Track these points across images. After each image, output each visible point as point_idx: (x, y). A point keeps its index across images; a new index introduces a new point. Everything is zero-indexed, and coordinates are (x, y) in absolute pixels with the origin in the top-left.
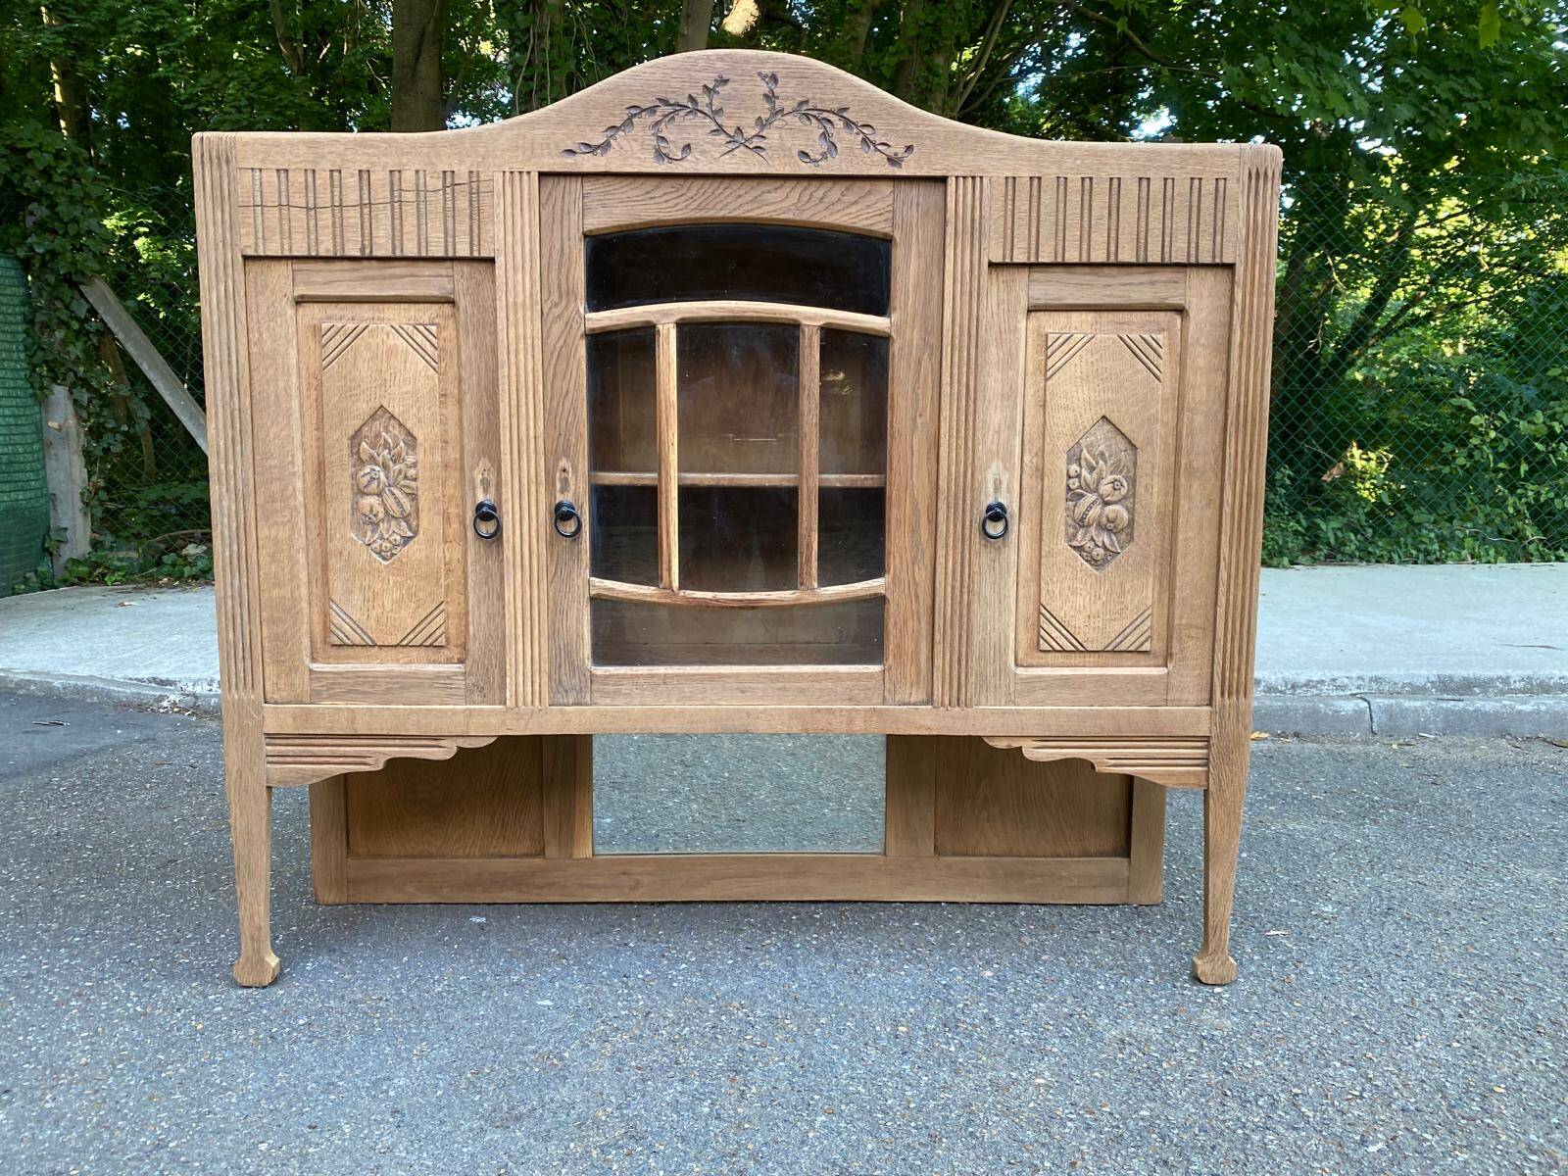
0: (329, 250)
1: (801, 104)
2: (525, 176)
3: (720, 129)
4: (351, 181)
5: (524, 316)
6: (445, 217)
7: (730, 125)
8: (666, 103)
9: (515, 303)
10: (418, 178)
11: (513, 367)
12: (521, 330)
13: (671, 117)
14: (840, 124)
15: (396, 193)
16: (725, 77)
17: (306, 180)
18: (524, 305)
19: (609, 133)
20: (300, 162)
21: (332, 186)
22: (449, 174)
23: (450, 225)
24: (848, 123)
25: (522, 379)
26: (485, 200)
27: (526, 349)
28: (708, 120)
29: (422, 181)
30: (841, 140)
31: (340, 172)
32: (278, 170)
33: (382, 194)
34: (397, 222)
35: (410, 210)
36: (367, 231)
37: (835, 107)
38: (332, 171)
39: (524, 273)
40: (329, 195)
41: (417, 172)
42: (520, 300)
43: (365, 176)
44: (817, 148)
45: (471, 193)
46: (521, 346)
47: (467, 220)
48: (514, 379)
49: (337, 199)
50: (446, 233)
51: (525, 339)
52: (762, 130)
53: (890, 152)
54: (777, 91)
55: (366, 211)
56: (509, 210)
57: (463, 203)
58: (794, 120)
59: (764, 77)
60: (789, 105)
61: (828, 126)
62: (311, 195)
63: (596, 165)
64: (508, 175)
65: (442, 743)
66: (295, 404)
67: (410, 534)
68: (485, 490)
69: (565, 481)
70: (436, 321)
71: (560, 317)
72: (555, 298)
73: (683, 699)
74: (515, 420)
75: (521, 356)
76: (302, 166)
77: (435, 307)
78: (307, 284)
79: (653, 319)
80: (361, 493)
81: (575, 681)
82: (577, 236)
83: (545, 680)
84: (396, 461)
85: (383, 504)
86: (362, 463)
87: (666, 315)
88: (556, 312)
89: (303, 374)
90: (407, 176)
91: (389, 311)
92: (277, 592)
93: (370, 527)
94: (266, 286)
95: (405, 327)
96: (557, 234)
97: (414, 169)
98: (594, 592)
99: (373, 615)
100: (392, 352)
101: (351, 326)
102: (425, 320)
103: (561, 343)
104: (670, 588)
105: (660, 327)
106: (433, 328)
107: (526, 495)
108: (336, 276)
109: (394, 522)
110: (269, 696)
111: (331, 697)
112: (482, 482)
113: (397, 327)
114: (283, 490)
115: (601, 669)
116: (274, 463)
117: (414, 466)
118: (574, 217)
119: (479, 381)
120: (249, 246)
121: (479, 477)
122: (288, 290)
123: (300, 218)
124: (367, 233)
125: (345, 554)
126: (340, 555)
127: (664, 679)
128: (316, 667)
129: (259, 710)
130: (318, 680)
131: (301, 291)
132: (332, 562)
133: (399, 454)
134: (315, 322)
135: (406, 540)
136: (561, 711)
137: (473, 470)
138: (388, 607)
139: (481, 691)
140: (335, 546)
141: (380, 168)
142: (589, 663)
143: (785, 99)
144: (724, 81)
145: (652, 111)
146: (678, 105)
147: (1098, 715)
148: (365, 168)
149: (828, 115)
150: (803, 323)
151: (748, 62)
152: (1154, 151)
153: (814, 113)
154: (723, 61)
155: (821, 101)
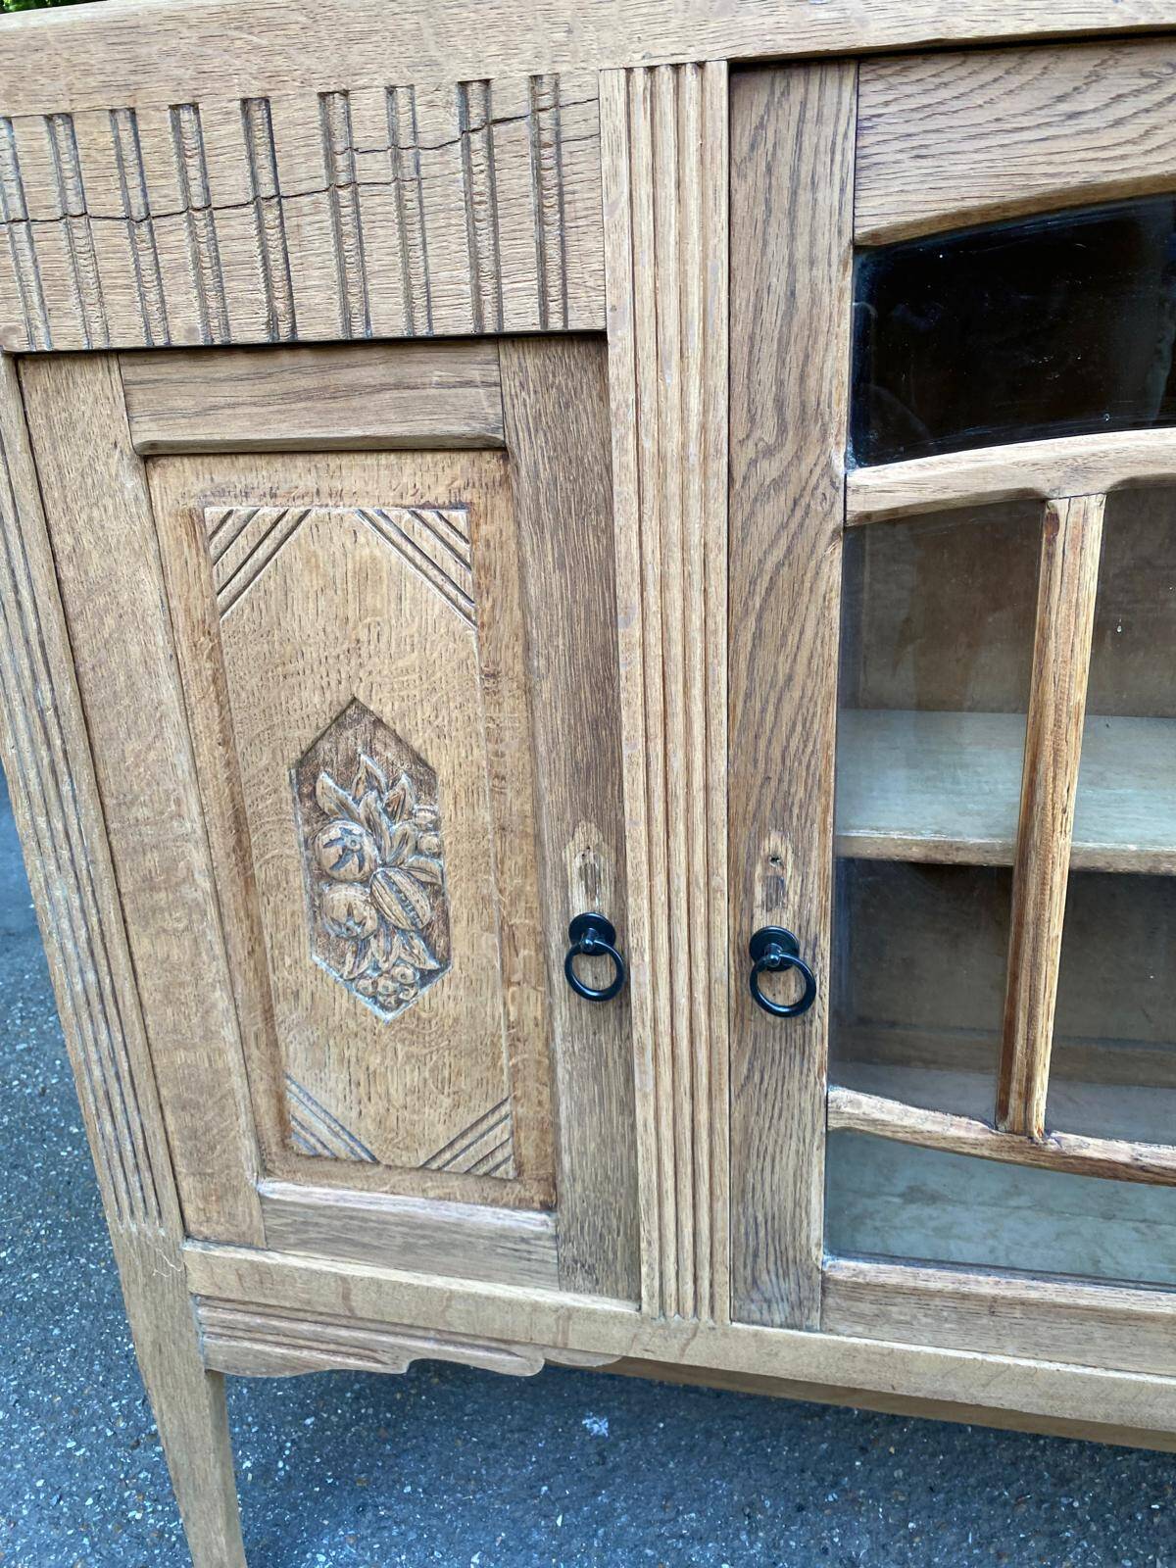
0: (191, 331)
2: (690, 77)
4: (226, 134)
5: (684, 487)
6: (472, 220)
9: (661, 456)
10: (392, 111)
11: (655, 622)
12: (675, 525)
15: (341, 162)
17: (117, 140)
18: (684, 458)
20: (97, 91)
21: (181, 153)
22: (475, 89)
23: (485, 242)
25: (677, 650)
26: (578, 161)
27: (686, 577)
29: (405, 119)
31: (196, 110)
32: (49, 118)
33: (304, 168)
34: (350, 243)
35: (379, 205)
36: (278, 274)
38: (175, 108)
39: (684, 371)
40: (176, 179)
41: (391, 91)
42: (672, 447)
43: (258, 115)
45: (538, 145)
46: (675, 568)
47: (530, 224)
48: (655, 651)
49: (196, 188)
50: (475, 267)
51: (684, 547)
55: (271, 216)
56: (644, 190)
57: (516, 178)
62: (134, 181)
64: (640, 77)
65: (514, 1349)
66: (168, 692)
67: (432, 965)
68: (591, 892)
69: (776, 886)
70: (466, 496)
71: (778, 484)
72: (767, 432)
73: (1037, 1349)
74: (657, 747)
75: (675, 594)
76: (100, 100)
77: (463, 460)
78: (156, 416)
79: (1040, 483)
80: (324, 876)
81: (788, 1286)
82: (841, 248)
83: (723, 1276)
84: (392, 816)
85: (374, 901)
86: (323, 817)
87: (1081, 469)
88: (770, 469)
89: (180, 621)
90: (368, 105)
91: (354, 472)
92: (181, 1056)
93: (349, 948)
94: (71, 425)
95: (393, 513)
96: (778, 249)
97: (381, 81)
98: (834, 1124)
99: (371, 1109)
100: (366, 575)
101: (269, 512)
102: (440, 494)
103: (778, 553)
104: (1025, 1130)
105: (1060, 506)
106: (459, 517)
107: (681, 912)
108: (224, 393)
109: (397, 940)
110: (192, 1227)
111: (303, 1244)
112: (584, 872)
113: (370, 512)
114: (169, 869)
115: (845, 1269)
116: (142, 813)
117: (436, 826)
118: (828, 196)
119: (572, 650)
120: (13, 330)
121: (578, 862)
122: (120, 430)
123: (117, 250)
124: (279, 278)
125: (305, 996)
126: (296, 995)
127: (993, 1306)
128: (272, 1188)
129: (176, 1255)
130: (277, 1213)
131: (150, 432)
132: (281, 1009)
133: (401, 803)
134: (192, 503)
135: (427, 977)
136: (756, 1334)
137: (561, 845)
138: (397, 1097)
139: (591, 1270)
140: (281, 978)
141: (292, 88)
142: (819, 1255)
148: (254, 90)
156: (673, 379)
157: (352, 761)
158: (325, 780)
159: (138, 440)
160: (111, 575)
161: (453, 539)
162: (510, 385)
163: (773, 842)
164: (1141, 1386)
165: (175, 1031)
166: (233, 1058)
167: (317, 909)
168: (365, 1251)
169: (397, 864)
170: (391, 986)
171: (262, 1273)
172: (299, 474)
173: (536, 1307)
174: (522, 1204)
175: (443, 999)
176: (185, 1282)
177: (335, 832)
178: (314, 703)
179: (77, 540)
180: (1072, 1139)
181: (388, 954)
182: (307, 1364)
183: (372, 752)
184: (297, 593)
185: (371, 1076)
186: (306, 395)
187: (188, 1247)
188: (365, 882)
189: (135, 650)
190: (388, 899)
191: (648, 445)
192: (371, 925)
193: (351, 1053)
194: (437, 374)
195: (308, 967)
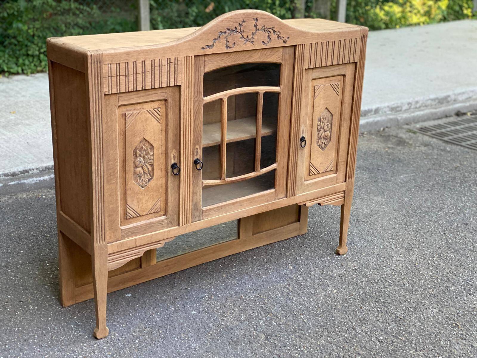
0: (132, 89)
1: (263, 27)
2: (190, 58)
3: (243, 37)
4: (139, 65)
6: (167, 74)
7: (245, 35)
8: (229, 30)
10: (159, 62)
11: (185, 119)
12: (188, 107)
13: (230, 34)
14: (272, 32)
15: (153, 67)
16: (245, 20)
17: (125, 66)
18: (189, 99)
19: (214, 41)
21: (133, 67)
22: (169, 60)
23: (168, 76)
24: (274, 31)
25: (187, 122)
26: (179, 67)
27: (189, 113)
28: (240, 34)
29: (161, 62)
30: (272, 37)
31: (136, 62)
32: (116, 64)
33: (148, 68)
34: (153, 77)
35: (157, 72)
37: (271, 27)
38: (133, 62)
40: (132, 70)
41: (160, 59)
42: (187, 97)
43: (144, 63)
44: (266, 40)
45: (175, 65)
47: (174, 74)
48: (185, 123)
49: (135, 71)
50: (167, 79)
51: (189, 110)
52: (253, 36)
53: (284, 39)
54: (257, 23)
55: (144, 74)
56: (185, 69)
57: (172, 69)
58: (262, 32)
59: (254, 19)
60: (260, 27)
61: (269, 33)
62: (127, 71)
63: (210, 52)
64: (185, 58)
65: (160, 242)
67: (151, 178)
68: (174, 159)
69: (197, 152)
70: (160, 106)
71: (197, 100)
72: (196, 95)
73: (227, 212)
74: (185, 136)
75: (187, 115)
76: (124, 61)
77: (159, 102)
78: (122, 101)
79: (222, 97)
81: (198, 214)
82: (203, 74)
83: (190, 215)
84: (147, 155)
85: (143, 169)
86: (137, 157)
87: (225, 95)
88: (196, 99)
90: (157, 62)
91: (146, 106)
93: (139, 178)
94: (110, 104)
95: (151, 110)
97: (158, 59)
98: (203, 186)
99: (140, 206)
100: (147, 120)
101: (135, 112)
102: (157, 107)
105: (224, 99)
106: (159, 109)
107: (187, 159)
109: (146, 175)
110: (108, 241)
111: (128, 236)
112: (173, 157)
113: (148, 110)
114: (114, 171)
115: (204, 209)
117: (153, 155)
118: (202, 68)
119: (173, 125)
120: (106, 91)
121: (173, 155)
122: (117, 104)
123: (123, 80)
124: (144, 82)
125: (132, 188)
126: (130, 189)
127: (221, 207)
128: (122, 228)
129: (106, 247)
130: (123, 232)
131: (120, 103)
132: (128, 192)
133: (148, 152)
134: (123, 113)
135: (149, 180)
136: (194, 224)
137: (171, 153)
138: (144, 202)
139: (172, 223)
140: (128, 187)
141: (148, 60)
142: (202, 207)
143: (260, 25)
144: (244, 21)
145: (225, 33)
146: (232, 30)
147: (323, 191)
148: (143, 60)
149: (269, 30)
150: (260, 92)
151: (250, 15)
152: (343, 32)
153: (266, 29)
154: (244, 15)
155: (268, 25)
156: (188, 90)
157: (142, 148)
158: (138, 151)
159: (119, 105)
160: (112, 125)
161: (159, 112)
162: (168, 92)
163: (197, 146)
165: (111, 201)
167: (135, 173)
168: (138, 233)
169: (147, 162)
170: (145, 183)
171: (122, 244)
172: (138, 107)
173: (165, 232)
174: (161, 216)
175: (152, 183)
176: (107, 252)
177: (138, 159)
178: (138, 140)
179: (107, 120)
180: (228, 179)
181: (144, 178)
182: (126, 261)
183: (144, 145)
184: (137, 123)
185: (140, 200)
187: (108, 245)
188: (142, 166)
189: (114, 136)
190: (145, 168)
191: (185, 98)
192: (142, 173)
193: (138, 197)
194: (159, 92)
195: (132, 183)
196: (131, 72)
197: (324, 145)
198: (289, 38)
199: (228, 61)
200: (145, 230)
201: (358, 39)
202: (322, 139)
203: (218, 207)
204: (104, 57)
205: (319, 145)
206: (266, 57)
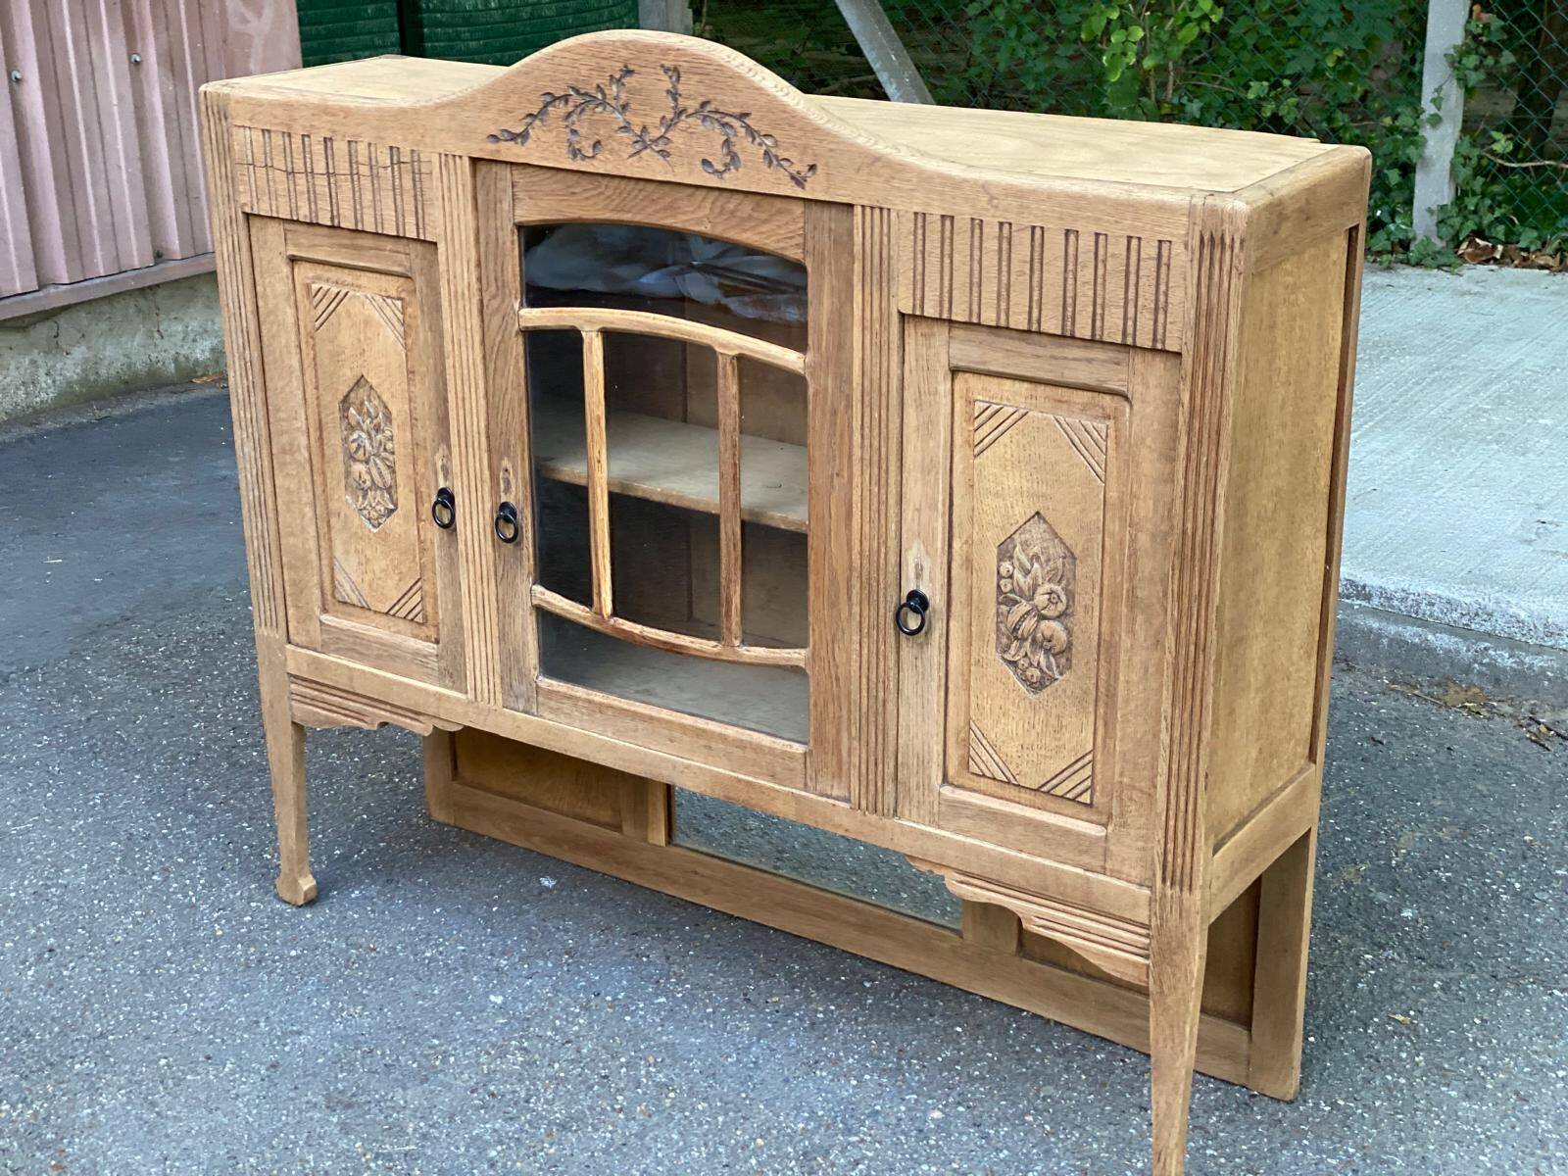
0: (306, 215)
1: (704, 105)
2: (458, 160)
3: (628, 127)
4: (318, 148)
5: (465, 307)
6: (395, 194)
7: (636, 123)
8: (577, 91)
9: (456, 292)
10: (370, 152)
11: (457, 359)
13: (581, 108)
14: (742, 131)
15: (354, 166)
16: (631, 67)
17: (284, 143)
18: (464, 295)
19: (529, 120)
21: (304, 152)
22: (395, 151)
23: (399, 204)
24: (752, 133)
26: (426, 182)
28: (617, 115)
29: (373, 155)
30: (744, 150)
31: (309, 138)
32: (263, 131)
34: (357, 195)
35: (366, 182)
36: (334, 201)
37: (737, 111)
38: (303, 136)
39: (462, 261)
40: (302, 161)
41: (370, 144)
42: (460, 289)
43: (329, 144)
44: (720, 158)
45: (414, 173)
47: (413, 200)
49: (309, 165)
50: (396, 212)
51: (466, 330)
52: (667, 131)
53: (793, 170)
54: (681, 88)
55: (332, 180)
56: (446, 195)
57: (408, 184)
58: (697, 123)
59: (666, 70)
60: (692, 105)
61: (731, 133)
62: (289, 159)
63: (518, 156)
64: (443, 157)
65: (421, 718)
66: (295, 362)
67: (391, 506)
68: (444, 478)
69: (507, 482)
70: (401, 295)
72: (493, 289)
73: (617, 733)
74: (461, 413)
75: (463, 348)
77: (399, 281)
78: (295, 245)
79: (577, 324)
80: (351, 457)
81: (523, 689)
82: (510, 226)
83: (498, 681)
84: (377, 431)
85: (369, 473)
86: (352, 428)
87: (590, 321)
88: (495, 304)
89: (302, 331)
90: (362, 148)
91: (365, 279)
92: (292, 540)
93: (360, 493)
94: (265, 242)
95: (377, 298)
96: (492, 223)
97: (367, 141)
98: (535, 602)
99: (367, 578)
100: (367, 322)
101: (335, 290)
102: (393, 293)
103: (499, 337)
104: (601, 614)
106: (399, 303)
107: (473, 490)
108: (318, 241)
109: (378, 492)
110: (292, 637)
111: (337, 651)
112: (443, 468)
113: (370, 297)
114: (291, 444)
115: (546, 683)
116: (282, 415)
117: (391, 439)
118: (506, 205)
120: (246, 204)
121: (441, 462)
122: (282, 249)
123: (282, 182)
124: (335, 203)
125: (342, 516)
126: (339, 514)
127: (601, 708)
128: (325, 618)
129: (282, 650)
130: (328, 632)
131: (292, 251)
132: (333, 521)
133: (379, 426)
134: (308, 281)
135: (389, 512)
136: (513, 716)
137: (434, 454)
138: (377, 573)
139: (451, 676)
140: (334, 505)
141: (339, 137)
142: (535, 673)
143: (688, 98)
144: (629, 72)
145: (566, 98)
146: (586, 94)
147: (1022, 864)
148: (328, 135)
149: (727, 119)
150: (718, 349)
151: (650, 52)
152: (1083, 197)
153: (717, 116)
154: (627, 48)
155: (722, 102)
157: (362, 404)
158: (352, 411)
159: (290, 253)
160: (276, 307)
161: (397, 312)
162: (413, 255)
163: (506, 463)
164: (656, 756)
165: (290, 527)
166: (312, 544)
167: (348, 474)
168: (362, 656)
169: (377, 455)
170: (376, 515)
171: (317, 662)
172: (347, 276)
174: (427, 639)
175: (394, 523)
176: (285, 666)
177: (355, 436)
178: (348, 375)
179: (265, 290)
180: (621, 621)
181: (375, 499)
182: (337, 723)
183: (369, 401)
184: (343, 327)
185: (368, 561)
186: (346, 247)
187: (288, 646)
188: (367, 462)
189: (283, 341)
190: (374, 471)
191: (452, 287)
192: (368, 483)
193: (359, 548)
194: (389, 247)
195: (344, 501)
196: (299, 166)
197: (1037, 673)
198: (812, 167)
199: (590, 202)
200: (379, 657)
201: (1178, 248)
202: (1027, 644)
203: (590, 702)
204: (232, 103)
205: (1013, 664)
206: (734, 222)
